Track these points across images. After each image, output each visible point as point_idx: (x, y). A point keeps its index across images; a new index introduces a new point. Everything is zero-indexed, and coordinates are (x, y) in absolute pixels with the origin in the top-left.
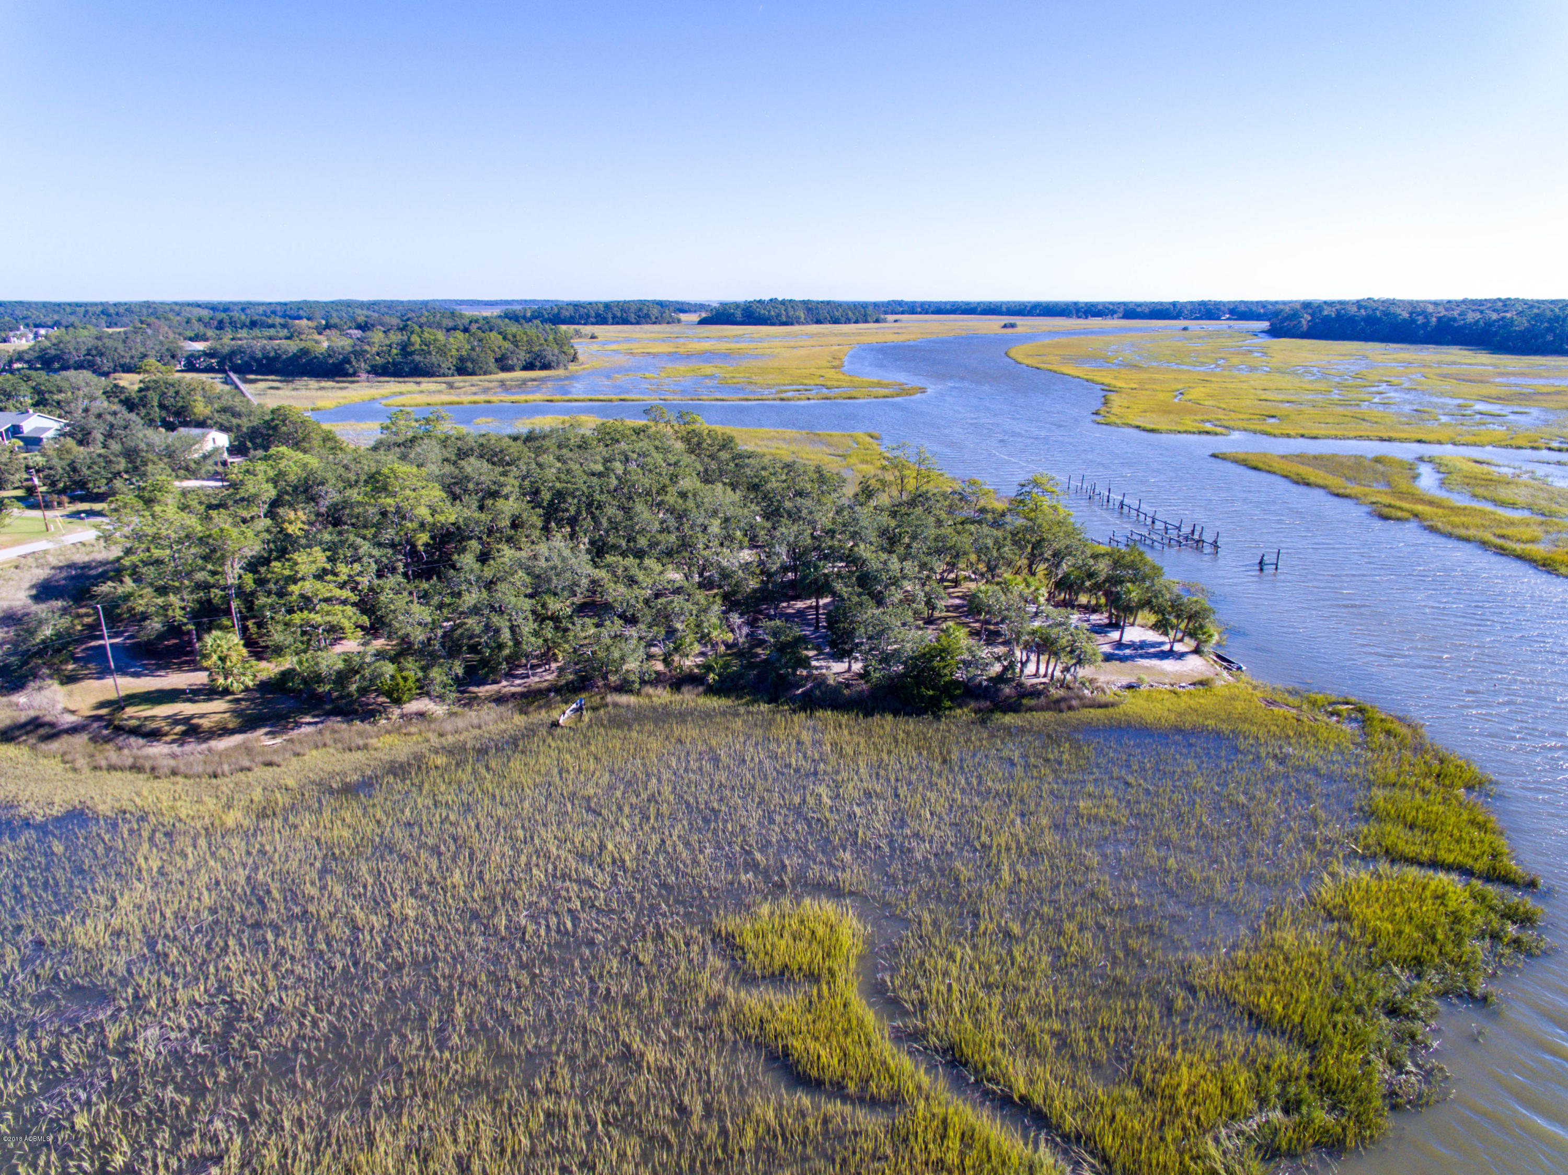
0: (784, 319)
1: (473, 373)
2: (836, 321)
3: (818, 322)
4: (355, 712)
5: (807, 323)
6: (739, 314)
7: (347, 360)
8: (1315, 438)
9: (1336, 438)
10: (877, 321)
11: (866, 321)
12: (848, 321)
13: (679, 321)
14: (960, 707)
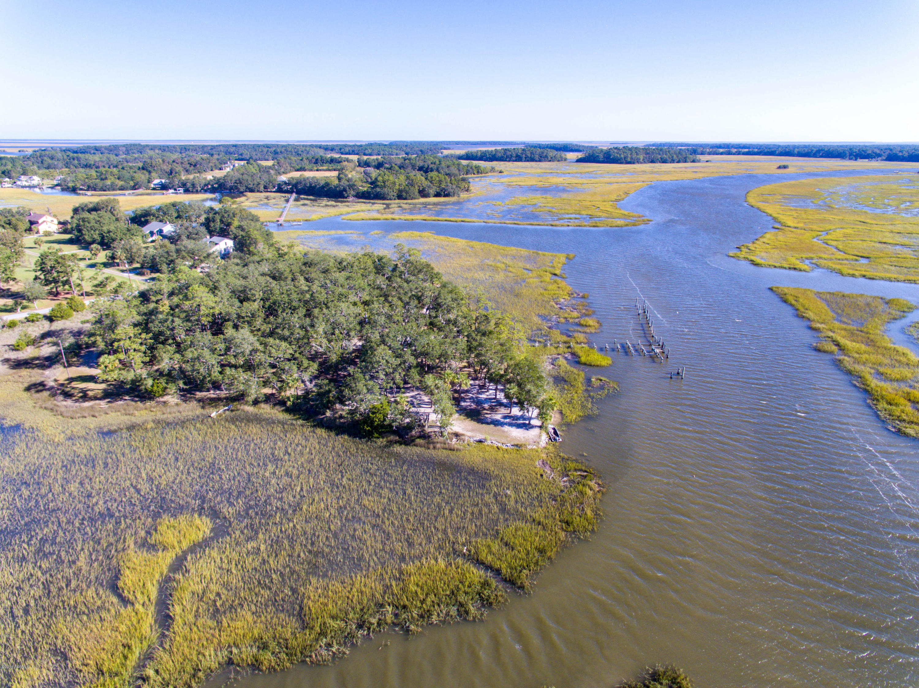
0: (629, 160)
1: (405, 199)
2: (664, 161)
3: (652, 162)
4: (145, 397)
5: (645, 162)
6: (601, 156)
7: (345, 190)
8: (873, 279)
9: (890, 280)
10: (693, 161)
11: (685, 162)
12: (673, 161)
13: (566, 160)
14: (383, 438)
